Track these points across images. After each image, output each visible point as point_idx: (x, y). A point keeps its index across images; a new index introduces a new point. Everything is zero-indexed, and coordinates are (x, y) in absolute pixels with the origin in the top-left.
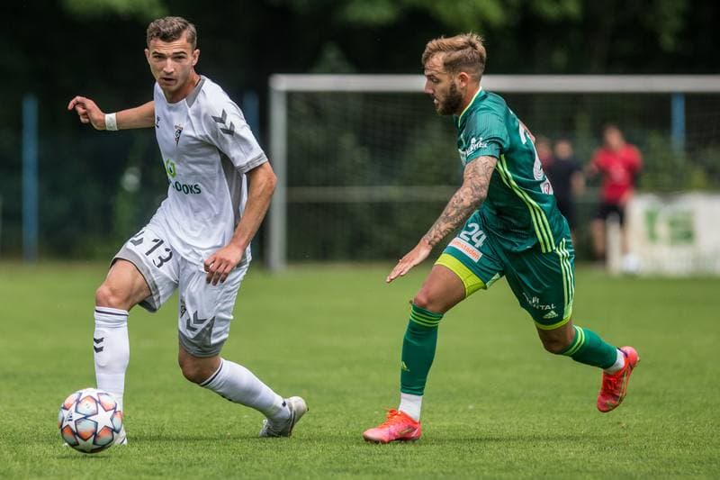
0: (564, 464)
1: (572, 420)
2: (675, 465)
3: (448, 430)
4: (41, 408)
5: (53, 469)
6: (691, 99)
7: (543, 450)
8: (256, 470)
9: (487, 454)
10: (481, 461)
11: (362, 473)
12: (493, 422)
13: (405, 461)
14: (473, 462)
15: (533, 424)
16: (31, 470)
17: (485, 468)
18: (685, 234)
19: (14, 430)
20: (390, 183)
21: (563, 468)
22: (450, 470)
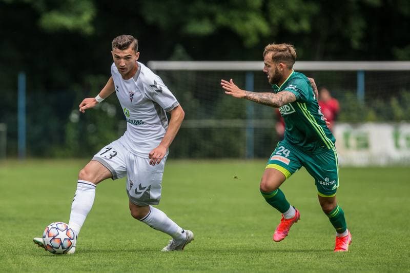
0: (301, 265)
1: (306, 242)
2: (359, 265)
3: (240, 247)
4: (27, 236)
5: (34, 268)
6: (368, 74)
7: (290, 258)
8: (140, 268)
9: (261, 259)
10: (257, 263)
11: (195, 269)
12: (264, 243)
13: (218, 263)
14: (253, 264)
15: (285, 244)
16: (22, 269)
17: (260, 267)
18: (364, 144)
19: (13, 248)
20: (210, 118)
21: (301, 267)
22: (242, 268)
